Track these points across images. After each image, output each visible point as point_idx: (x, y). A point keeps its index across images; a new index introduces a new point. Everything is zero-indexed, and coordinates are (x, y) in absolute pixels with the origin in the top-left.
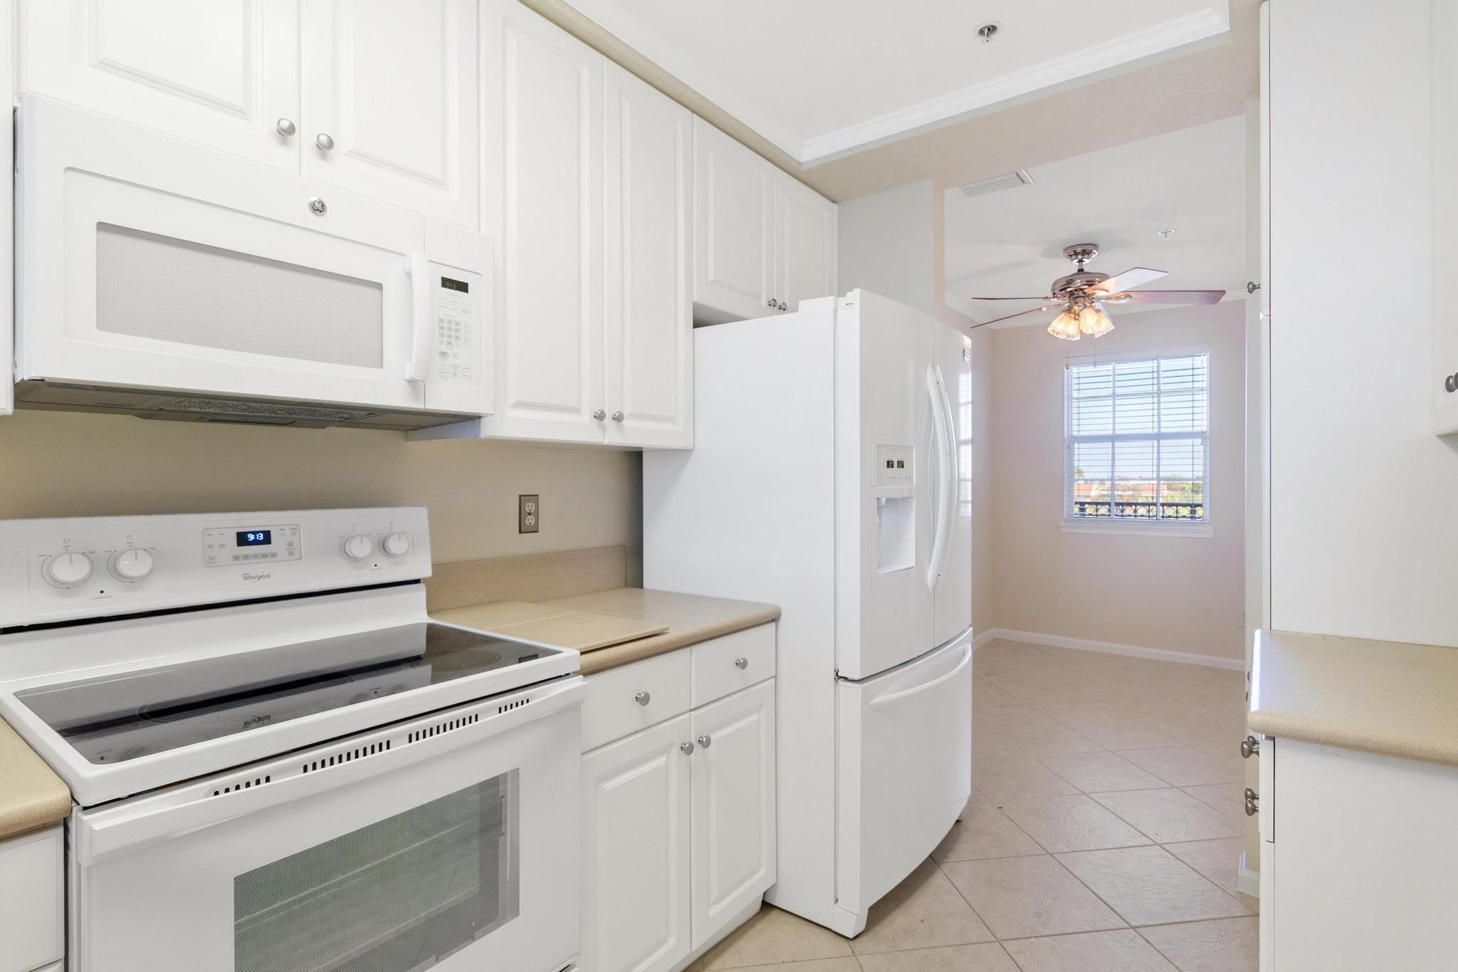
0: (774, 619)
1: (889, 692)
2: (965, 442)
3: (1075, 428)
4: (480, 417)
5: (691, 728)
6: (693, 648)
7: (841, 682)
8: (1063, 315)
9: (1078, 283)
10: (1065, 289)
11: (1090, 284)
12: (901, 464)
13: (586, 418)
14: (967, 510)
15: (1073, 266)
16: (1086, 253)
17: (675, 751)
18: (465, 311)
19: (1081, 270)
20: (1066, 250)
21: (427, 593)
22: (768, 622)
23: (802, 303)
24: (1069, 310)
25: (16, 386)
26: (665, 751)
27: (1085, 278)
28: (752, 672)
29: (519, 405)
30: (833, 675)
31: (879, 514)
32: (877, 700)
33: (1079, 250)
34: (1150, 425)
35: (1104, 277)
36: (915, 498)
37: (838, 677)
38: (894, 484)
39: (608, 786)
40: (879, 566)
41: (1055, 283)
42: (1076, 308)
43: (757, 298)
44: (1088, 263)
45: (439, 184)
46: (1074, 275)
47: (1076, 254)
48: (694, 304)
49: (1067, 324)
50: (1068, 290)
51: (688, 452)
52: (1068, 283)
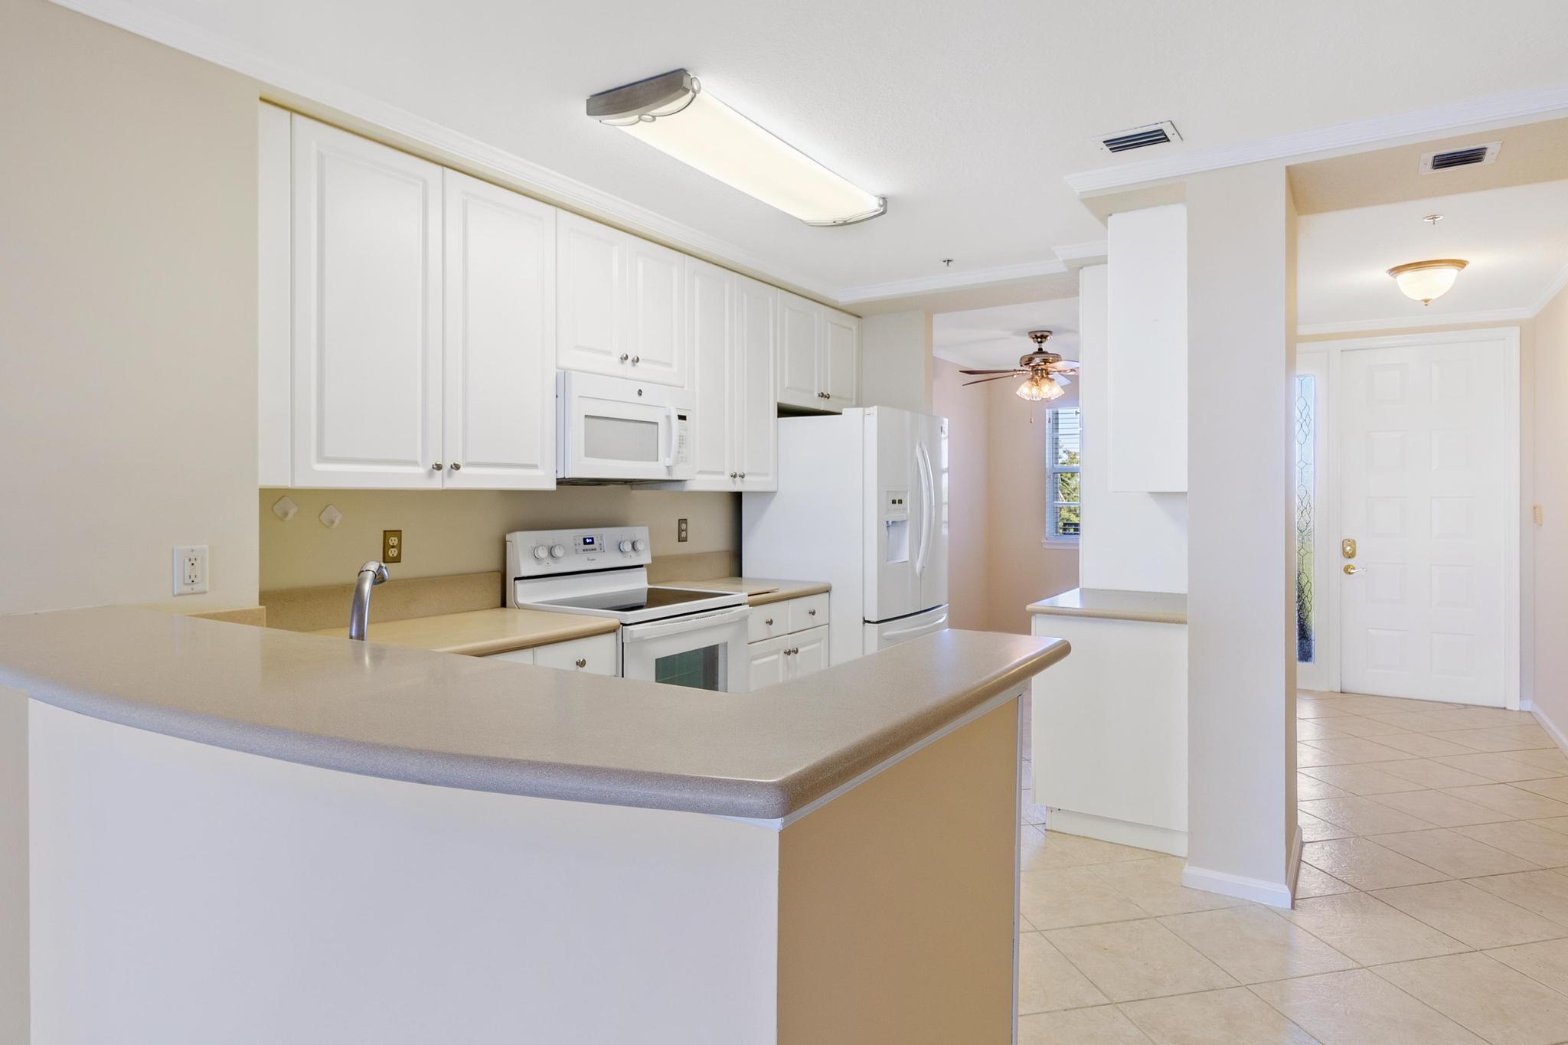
0: (827, 591)
1: (894, 629)
4: (686, 480)
5: (790, 643)
6: (790, 601)
7: (867, 624)
8: (1027, 382)
9: (1037, 360)
10: (1028, 364)
11: (1046, 361)
12: (900, 502)
13: (727, 477)
15: (1035, 347)
16: (1043, 337)
17: (782, 652)
18: (686, 430)
19: (1040, 349)
20: (1030, 333)
21: (648, 574)
22: (824, 592)
24: (1032, 379)
25: (557, 479)
26: (777, 652)
27: (1044, 356)
28: (818, 619)
29: (700, 472)
30: (862, 620)
31: (888, 530)
32: (885, 634)
33: (1039, 335)
35: (1057, 358)
36: (908, 522)
37: (865, 621)
38: (896, 514)
39: (756, 662)
40: (887, 561)
41: (1021, 359)
42: (1037, 377)
43: (812, 392)
44: (1045, 347)
45: (670, 365)
46: (1035, 353)
47: (1037, 337)
48: (778, 404)
49: (1030, 389)
50: (1031, 364)
51: (774, 493)
52: (1031, 360)
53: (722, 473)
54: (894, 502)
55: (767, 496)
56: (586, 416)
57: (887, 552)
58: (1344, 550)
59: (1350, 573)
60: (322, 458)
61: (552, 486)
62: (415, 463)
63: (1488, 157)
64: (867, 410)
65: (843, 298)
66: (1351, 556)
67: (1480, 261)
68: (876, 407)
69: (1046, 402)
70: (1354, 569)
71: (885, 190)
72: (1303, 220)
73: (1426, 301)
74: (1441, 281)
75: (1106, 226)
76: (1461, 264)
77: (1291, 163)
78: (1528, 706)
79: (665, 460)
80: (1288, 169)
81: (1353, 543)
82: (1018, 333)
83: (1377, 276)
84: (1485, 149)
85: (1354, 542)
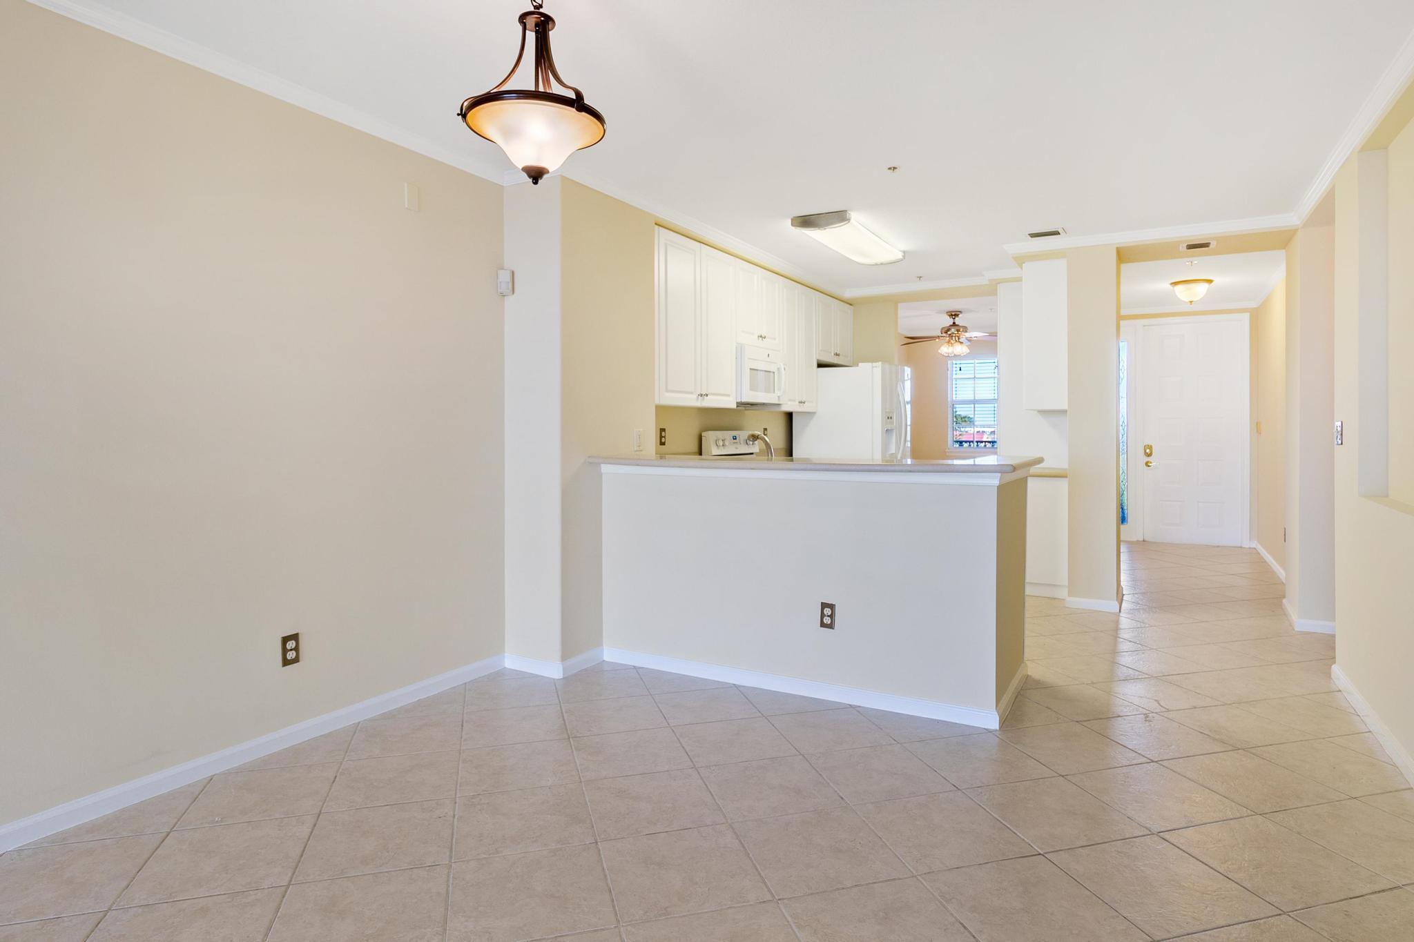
2: (908, 403)
3: (954, 396)
4: (782, 405)
8: (946, 344)
9: (953, 330)
10: (947, 333)
11: (958, 331)
12: (891, 418)
13: (797, 403)
14: (909, 444)
15: (951, 321)
16: (956, 315)
19: (954, 323)
20: (948, 312)
23: (860, 364)
24: (949, 342)
25: (737, 402)
27: (957, 328)
29: (789, 400)
31: (886, 434)
33: (953, 314)
34: (993, 395)
35: (965, 329)
36: (894, 430)
38: (889, 425)
41: (943, 330)
42: (952, 341)
43: (831, 353)
44: (957, 321)
45: (775, 339)
46: (951, 326)
47: (952, 315)
48: (818, 360)
49: (948, 349)
50: (949, 333)
51: (814, 413)
52: (949, 330)
53: (794, 401)
54: (888, 418)
55: (811, 414)
56: (751, 369)
57: (885, 446)
58: (1145, 451)
59: (1149, 466)
60: (667, 391)
61: (734, 406)
62: (692, 393)
63: (1211, 246)
64: (874, 364)
65: (848, 294)
66: (1149, 455)
67: (1220, 280)
68: (880, 363)
69: (956, 356)
70: (1151, 463)
71: (904, 247)
72: (1123, 266)
73: (1191, 302)
74: (1201, 290)
75: (1022, 268)
76: (1210, 281)
77: (1118, 246)
78: (1254, 544)
79: (778, 393)
80: (1117, 248)
81: (1150, 448)
82: (940, 312)
83: (1164, 286)
84: (1210, 243)
85: (1151, 446)
